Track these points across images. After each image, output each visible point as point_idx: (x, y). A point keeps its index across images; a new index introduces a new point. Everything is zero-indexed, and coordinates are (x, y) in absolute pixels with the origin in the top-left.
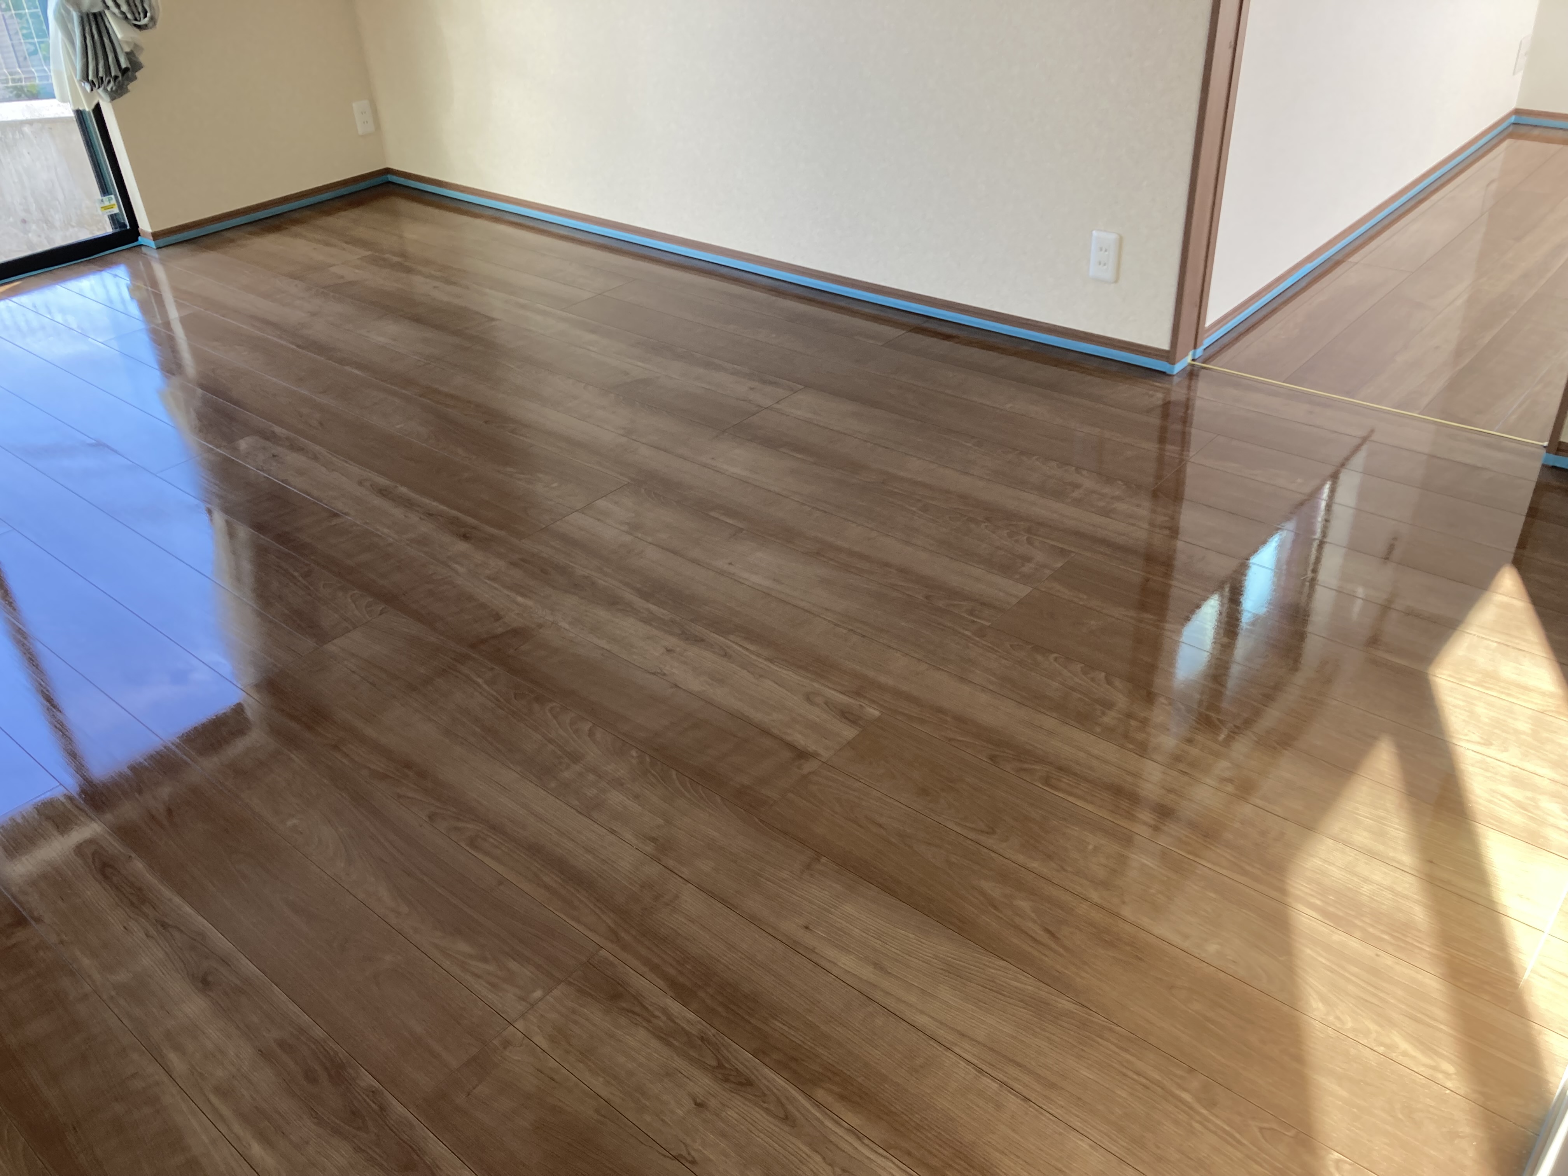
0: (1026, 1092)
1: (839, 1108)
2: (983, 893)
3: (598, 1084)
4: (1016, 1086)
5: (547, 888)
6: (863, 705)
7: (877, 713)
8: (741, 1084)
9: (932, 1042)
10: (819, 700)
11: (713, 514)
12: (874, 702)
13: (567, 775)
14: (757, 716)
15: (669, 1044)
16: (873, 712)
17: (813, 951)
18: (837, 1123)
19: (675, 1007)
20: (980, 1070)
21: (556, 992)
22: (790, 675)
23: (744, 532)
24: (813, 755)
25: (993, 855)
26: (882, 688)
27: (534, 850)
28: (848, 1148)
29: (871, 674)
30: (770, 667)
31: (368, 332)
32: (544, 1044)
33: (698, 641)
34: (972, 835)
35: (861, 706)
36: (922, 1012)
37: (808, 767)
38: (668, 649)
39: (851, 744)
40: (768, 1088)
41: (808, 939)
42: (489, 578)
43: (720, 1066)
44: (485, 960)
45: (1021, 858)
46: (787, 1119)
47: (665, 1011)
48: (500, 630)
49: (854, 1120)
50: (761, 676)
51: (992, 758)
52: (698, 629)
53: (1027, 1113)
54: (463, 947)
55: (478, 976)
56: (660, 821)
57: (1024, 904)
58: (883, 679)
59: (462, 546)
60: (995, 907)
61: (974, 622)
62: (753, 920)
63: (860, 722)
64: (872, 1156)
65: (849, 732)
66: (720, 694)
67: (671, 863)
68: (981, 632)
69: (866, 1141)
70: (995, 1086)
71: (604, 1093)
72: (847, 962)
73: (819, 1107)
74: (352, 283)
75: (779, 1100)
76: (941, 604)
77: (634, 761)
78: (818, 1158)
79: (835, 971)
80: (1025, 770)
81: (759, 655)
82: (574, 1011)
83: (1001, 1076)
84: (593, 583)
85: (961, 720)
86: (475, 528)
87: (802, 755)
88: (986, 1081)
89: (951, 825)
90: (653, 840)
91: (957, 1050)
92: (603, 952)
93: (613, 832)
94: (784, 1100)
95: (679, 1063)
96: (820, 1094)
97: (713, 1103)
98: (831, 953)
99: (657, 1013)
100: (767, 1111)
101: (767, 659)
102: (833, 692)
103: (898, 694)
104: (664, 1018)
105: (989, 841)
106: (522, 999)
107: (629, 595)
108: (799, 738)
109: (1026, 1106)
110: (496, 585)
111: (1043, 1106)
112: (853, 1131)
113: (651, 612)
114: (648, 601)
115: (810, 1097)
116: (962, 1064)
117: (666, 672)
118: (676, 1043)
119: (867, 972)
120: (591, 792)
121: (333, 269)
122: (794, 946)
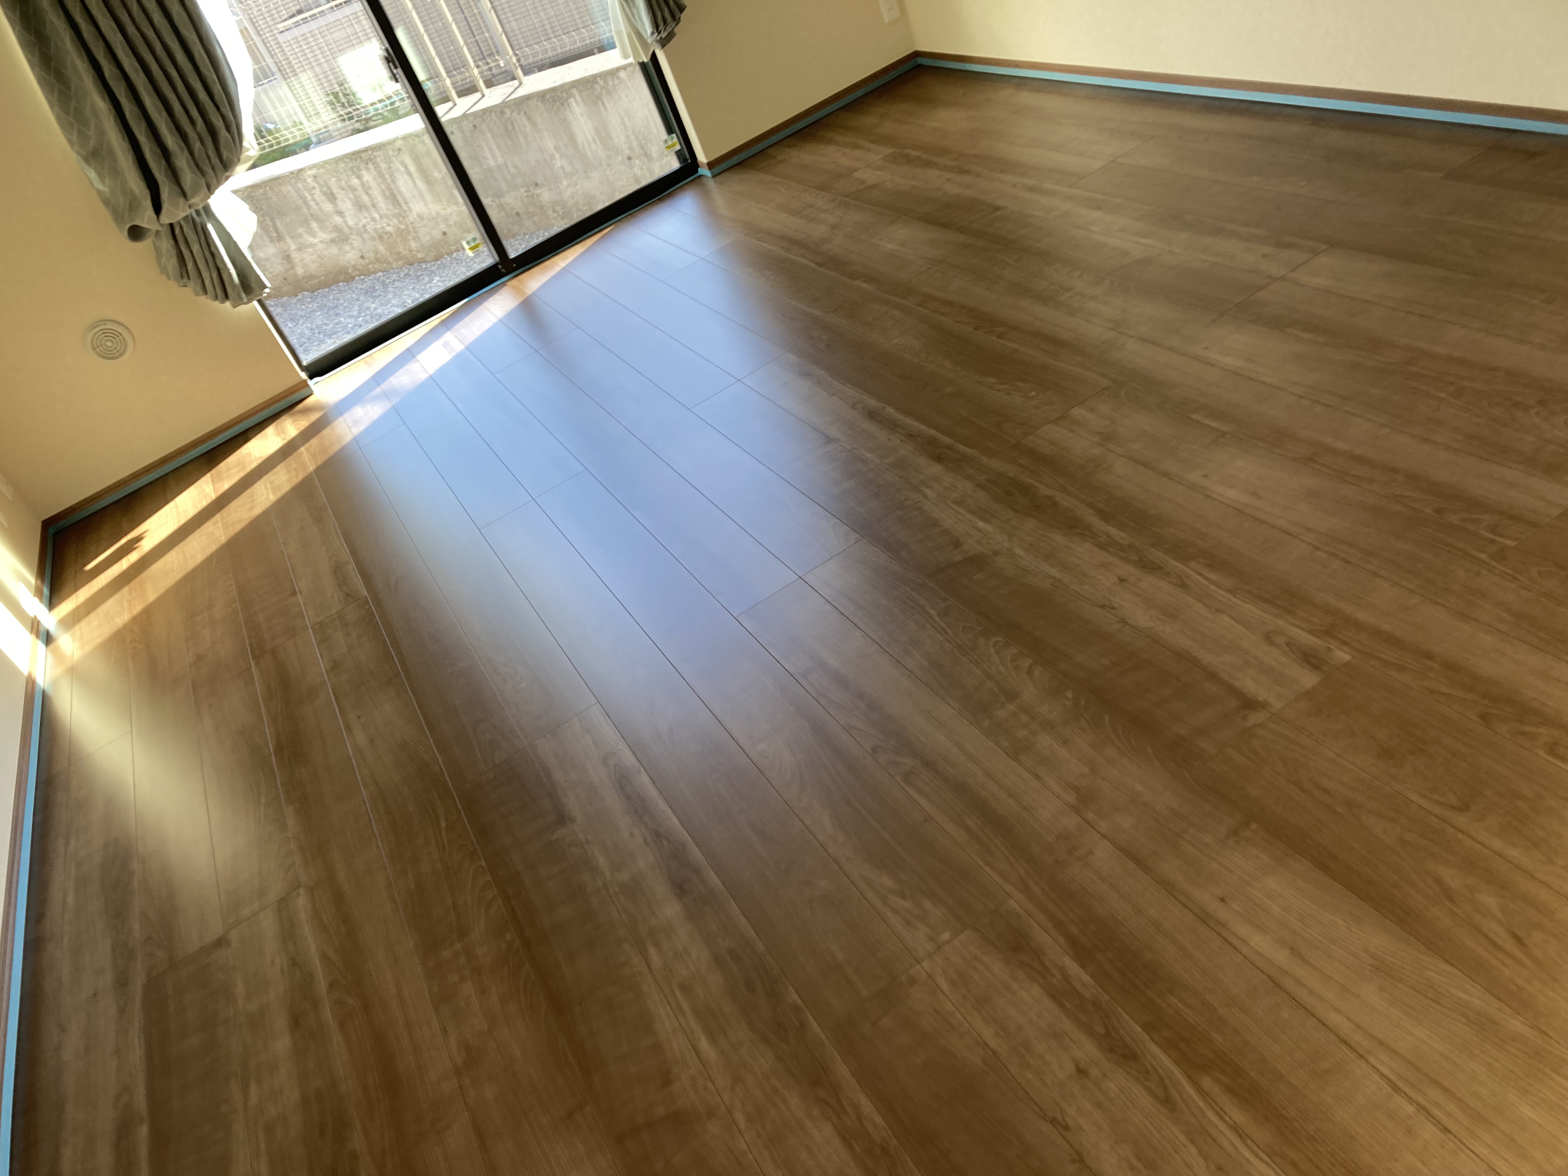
0: (1446, 1121)
1: (1224, 1100)
2: (1439, 881)
3: (988, 1034)
4: (1436, 1112)
5: (968, 829)
6: (1332, 647)
7: (1347, 657)
8: (1125, 1056)
9: (1344, 1048)
10: (1280, 640)
11: (1194, 416)
12: (1345, 643)
13: (1001, 714)
14: (1207, 658)
15: (1061, 1005)
16: (1342, 655)
17: (1224, 925)
18: (1218, 1114)
19: (1072, 967)
20: (1396, 1089)
21: (962, 937)
22: (1250, 609)
23: (1228, 436)
24: (1264, 705)
25: (1460, 835)
26: (1358, 626)
27: (961, 789)
28: (1226, 1144)
29: (1349, 609)
30: (1230, 600)
31: (880, 240)
32: (945, 986)
33: (1154, 568)
34: (1437, 810)
35: (1329, 648)
36: (1337, 1010)
37: (1255, 718)
38: (1122, 578)
39: (1309, 694)
40: (1153, 1067)
41: (1222, 913)
42: (955, 502)
43: (1108, 1034)
44: (903, 896)
45: (1497, 844)
46: (1167, 1102)
47: (1062, 970)
48: (958, 558)
49: (1239, 1116)
50: (1218, 611)
51: (1484, 717)
52: (1157, 555)
53: (1442, 1147)
54: (886, 881)
55: (896, 911)
56: (1087, 770)
57: (1490, 900)
58: (1362, 616)
59: (936, 469)
60: (1452, 900)
61: (1493, 542)
62: (1167, 885)
63: (1325, 668)
64: (1252, 1159)
65: (1309, 679)
66: (1169, 632)
67: (1090, 816)
68: (1501, 555)
69: (1249, 1142)
70: (1410, 1109)
71: (992, 1043)
72: (1259, 942)
73: (1202, 1095)
74: (873, 187)
75: (1161, 1079)
76: (1454, 519)
77: (1068, 703)
78: (1193, 1150)
79: (1245, 950)
80: (1524, 734)
81: (1218, 586)
82: (976, 958)
83: (1420, 1100)
84: (1055, 504)
85: (1450, 667)
86: (949, 448)
87: (1249, 704)
88: (1399, 1100)
89: (1415, 797)
90: (1076, 789)
91: (1372, 1060)
92: (1011, 902)
93: (1037, 777)
94: (1167, 1081)
95: (1067, 1025)
96: (1207, 1082)
97: (1094, 1072)
98: (1243, 930)
99: (1054, 971)
100: (1148, 1090)
101: (1228, 591)
102: (1300, 632)
103: (1377, 634)
104: (1059, 977)
105: (1460, 820)
106: (932, 939)
107: (1090, 517)
108: (1249, 684)
109: (1444, 1138)
110: (960, 510)
111: (1465, 1141)
112: (1235, 1128)
113: (1109, 536)
114: (1108, 523)
115: (1195, 1084)
116: (1376, 1077)
117: (1115, 605)
118: (1067, 1004)
119: (1281, 957)
120: (1022, 733)
121: (859, 175)
122: (1205, 918)
